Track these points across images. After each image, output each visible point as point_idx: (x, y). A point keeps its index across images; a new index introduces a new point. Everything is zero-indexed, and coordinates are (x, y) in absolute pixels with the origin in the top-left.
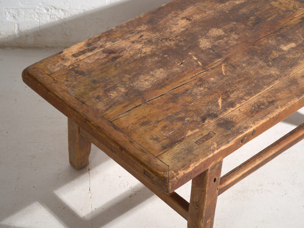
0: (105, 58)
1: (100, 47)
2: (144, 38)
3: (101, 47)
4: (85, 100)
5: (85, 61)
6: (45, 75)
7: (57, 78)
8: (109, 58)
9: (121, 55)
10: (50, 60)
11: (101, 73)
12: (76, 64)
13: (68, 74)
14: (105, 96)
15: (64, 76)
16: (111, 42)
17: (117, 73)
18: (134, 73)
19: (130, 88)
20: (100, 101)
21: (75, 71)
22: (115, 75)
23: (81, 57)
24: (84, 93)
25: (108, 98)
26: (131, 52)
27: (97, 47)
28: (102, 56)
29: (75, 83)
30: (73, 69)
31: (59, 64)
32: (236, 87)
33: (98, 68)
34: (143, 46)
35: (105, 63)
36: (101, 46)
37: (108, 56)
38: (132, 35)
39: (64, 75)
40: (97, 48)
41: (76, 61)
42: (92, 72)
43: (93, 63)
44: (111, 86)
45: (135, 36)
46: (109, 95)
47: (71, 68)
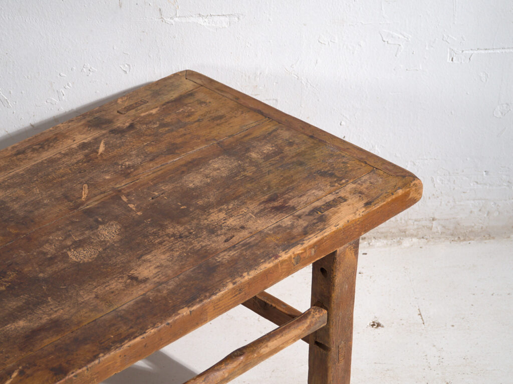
0: (290, 199)
1: (302, 215)
2: (222, 236)
3: (299, 217)
4: (311, 141)
5: (321, 192)
6: (382, 167)
7: (362, 165)
8: (283, 200)
9: (262, 205)
10: (382, 190)
11: (292, 176)
12: (337, 186)
13: (346, 172)
14: (281, 146)
15: (350, 168)
16: (284, 225)
17: (267, 177)
18: (238, 178)
19: (243, 158)
20: (286, 140)
21: (336, 176)
22: (269, 174)
23: (330, 198)
24: (315, 149)
25: (276, 143)
26: (245, 211)
27: (306, 215)
28: (294, 201)
29: (331, 161)
30: (340, 179)
31: (365, 186)
32: (70, 169)
33: (299, 182)
34: (223, 222)
35: (288, 190)
36: (301, 219)
37: (285, 202)
38: (245, 241)
39: (351, 170)
40: (307, 213)
41: (337, 191)
42: (307, 177)
43: (308, 190)
44: (273, 159)
45: (241, 240)
46: (274, 148)
47: (344, 181)
